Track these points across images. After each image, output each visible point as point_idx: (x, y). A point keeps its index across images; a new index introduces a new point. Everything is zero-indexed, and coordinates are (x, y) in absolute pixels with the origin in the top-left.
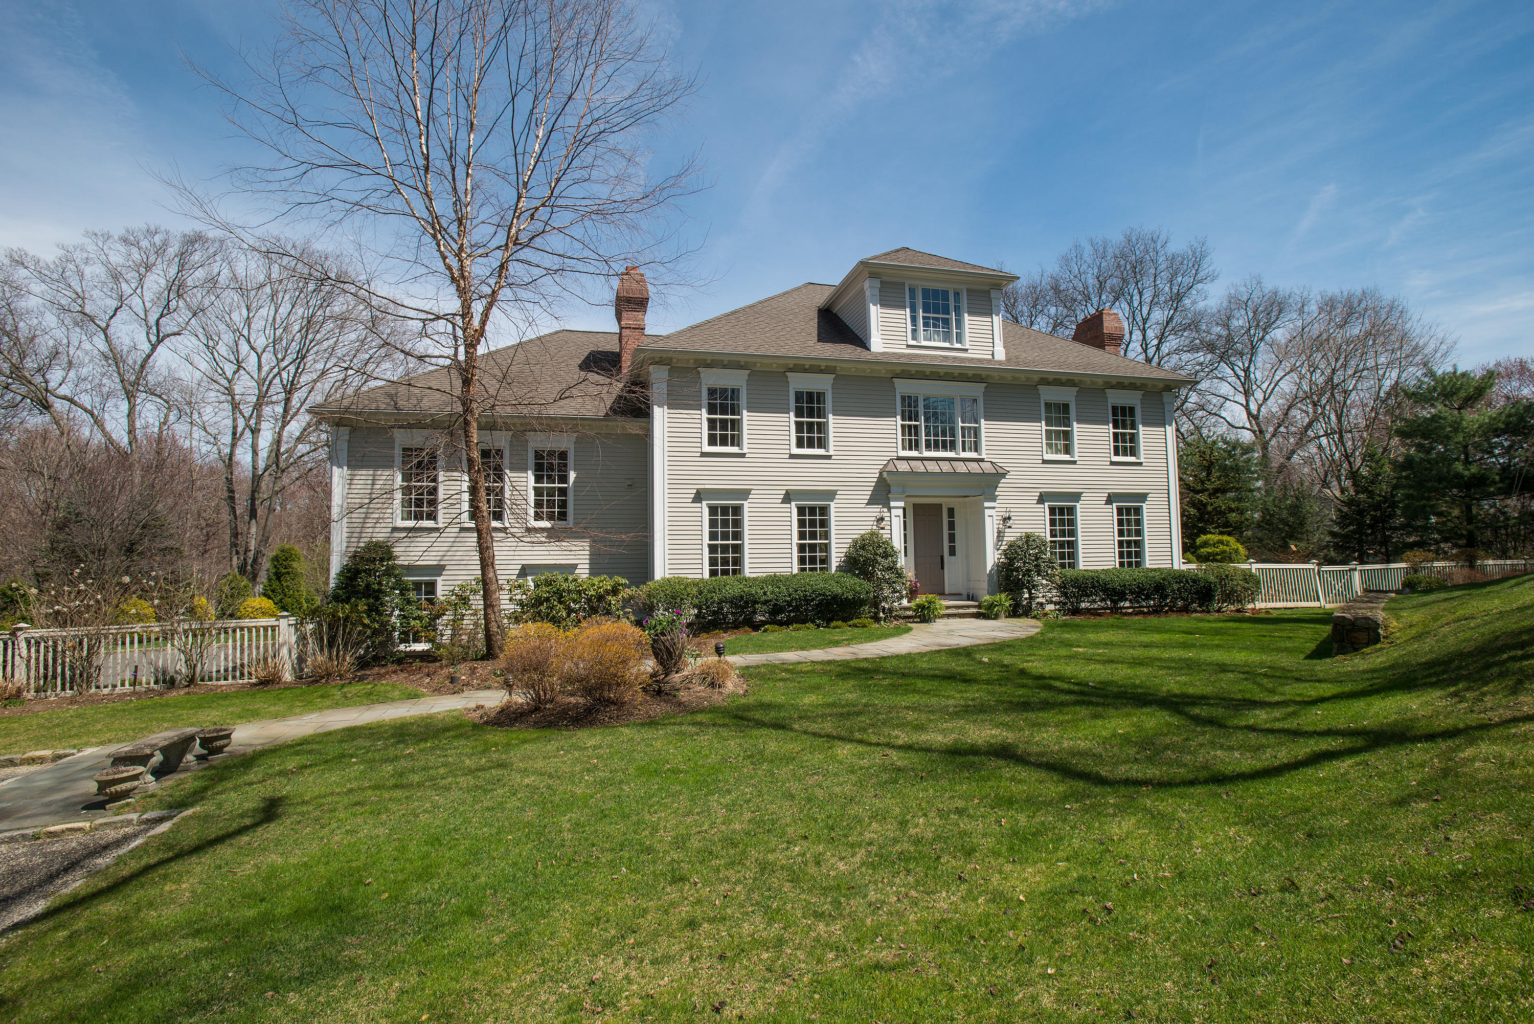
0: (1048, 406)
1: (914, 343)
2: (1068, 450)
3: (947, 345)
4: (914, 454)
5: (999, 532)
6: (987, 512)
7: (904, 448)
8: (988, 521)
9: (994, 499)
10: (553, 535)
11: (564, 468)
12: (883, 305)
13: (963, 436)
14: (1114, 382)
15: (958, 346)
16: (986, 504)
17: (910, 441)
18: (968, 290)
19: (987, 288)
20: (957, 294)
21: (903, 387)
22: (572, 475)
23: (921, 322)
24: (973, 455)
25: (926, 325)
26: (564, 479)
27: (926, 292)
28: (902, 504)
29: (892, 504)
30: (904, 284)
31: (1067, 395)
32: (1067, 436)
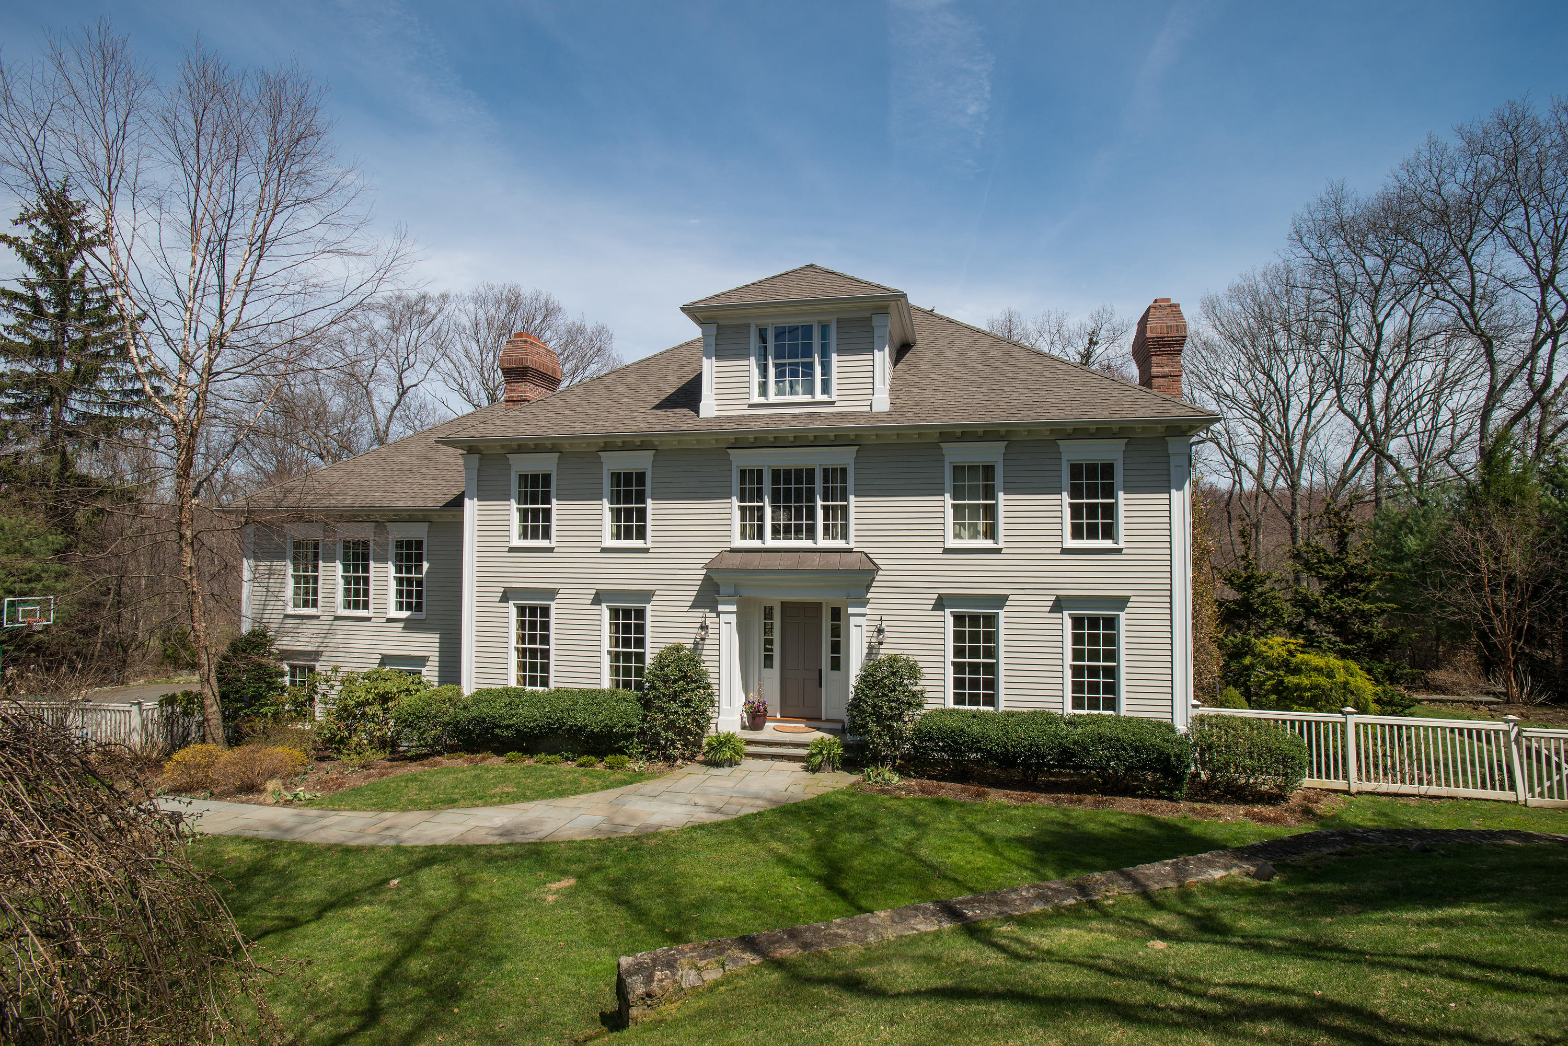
0: (958, 470)
1: (762, 400)
2: (991, 532)
3: (807, 398)
4: (756, 544)
5: (871, 648)
6: (853, 621)
7: (743, 536)
8: (854, 633)
9: (864, 603)
10: (409, 625)
11: (419, 559)
12: (720, 356)
13: (826, 517)
14: (1070, 429)
15: (825, 398)
16: (851, 610)
17: (752, 526)
18: (838, 320)
19: (868, 314)
20: (825, 329)
21: (742, 459)
22: (426, 565)
23: (772, 371)
24: (839, 543)
25: (780, 374)
26: (419, 569)
27: (780, 333)
28: (734, 608)
29: (721, 608)
30: (748, 326)
31: (992, 453)
32: (990, 512)
